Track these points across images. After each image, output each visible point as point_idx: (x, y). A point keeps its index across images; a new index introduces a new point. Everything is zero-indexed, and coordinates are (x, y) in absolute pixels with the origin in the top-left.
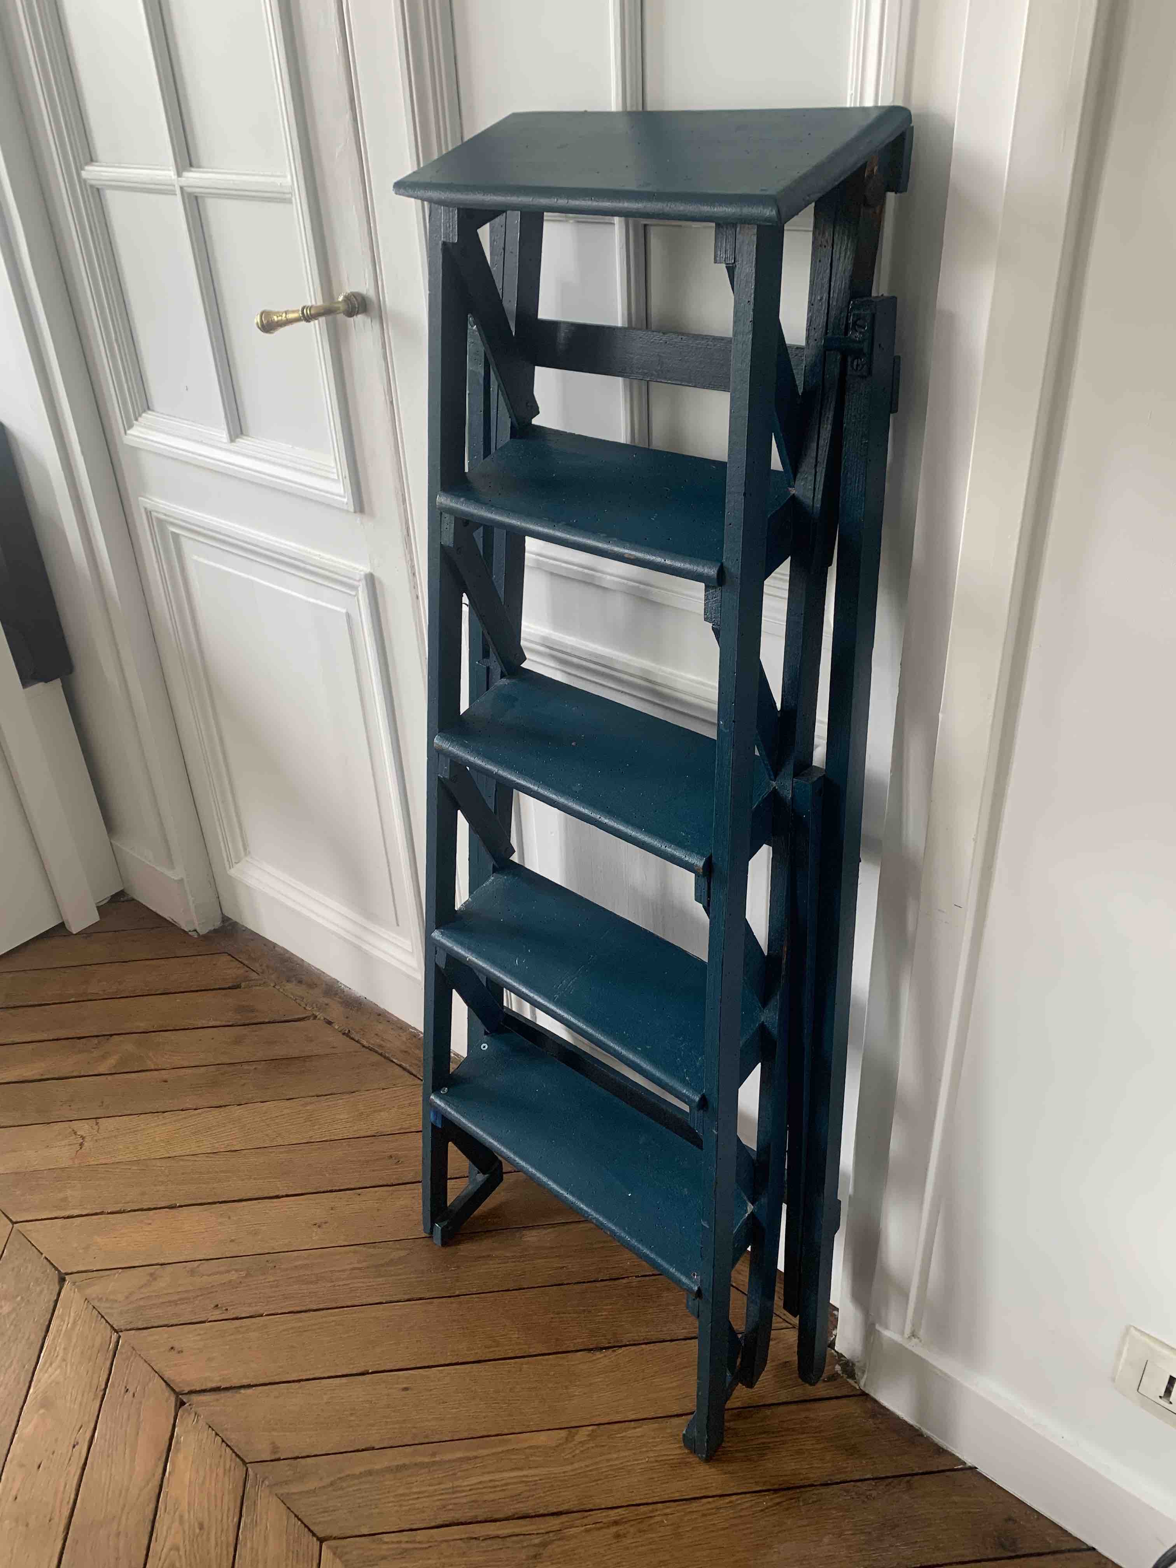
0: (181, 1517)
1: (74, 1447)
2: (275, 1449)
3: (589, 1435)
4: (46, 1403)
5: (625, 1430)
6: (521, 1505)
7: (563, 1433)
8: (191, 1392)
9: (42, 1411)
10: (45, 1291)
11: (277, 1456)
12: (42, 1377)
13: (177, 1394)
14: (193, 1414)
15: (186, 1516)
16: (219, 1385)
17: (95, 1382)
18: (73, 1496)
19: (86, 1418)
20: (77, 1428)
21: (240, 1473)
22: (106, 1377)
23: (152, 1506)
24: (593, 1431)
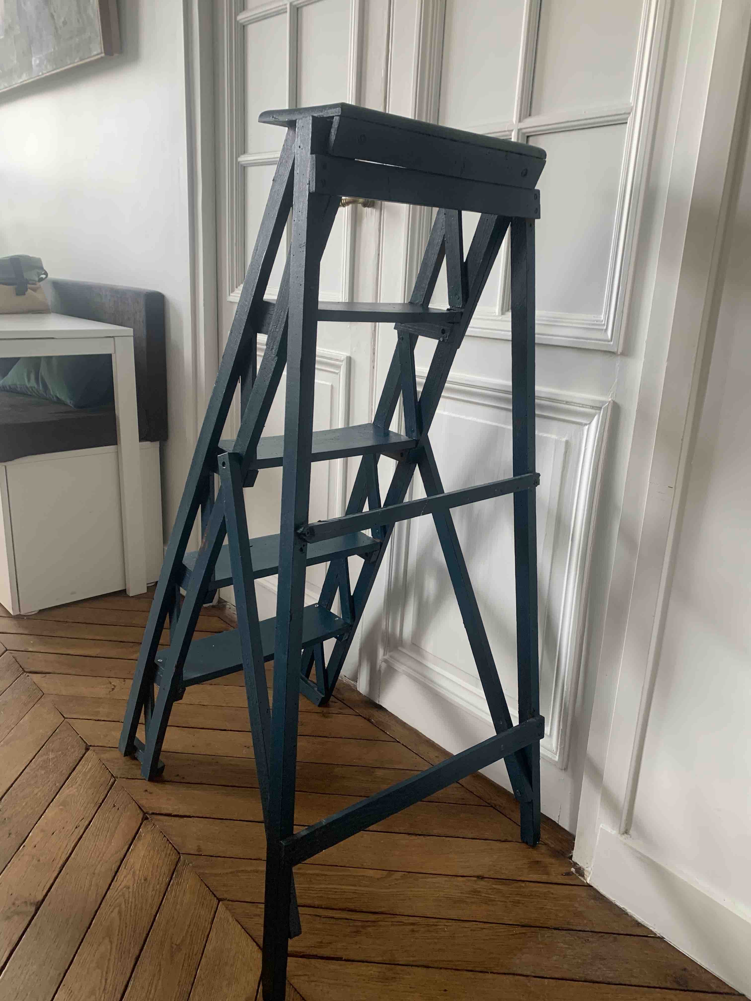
0: (134, 872)
1: (76, 827)
2: (199, 849)
3: (401, 876)
4: (64, 804)
5: (425, 878)
6: (351, 904)
7: (385, 873)
8: (153, 814)
9: (61, 807)
10: (77, 752)
11: (200, 853)
12: (65, 791)
13: (145, 813)
14: (152, 825)
15: (138, 872)
16: (171, 812)
17: (96, 800)
18: (70, 851)
19: (87, 815)
20: (80, 819)
21: (174, 857)
22: (103, 797)
23: (118, 864)
24: (404, 875)
